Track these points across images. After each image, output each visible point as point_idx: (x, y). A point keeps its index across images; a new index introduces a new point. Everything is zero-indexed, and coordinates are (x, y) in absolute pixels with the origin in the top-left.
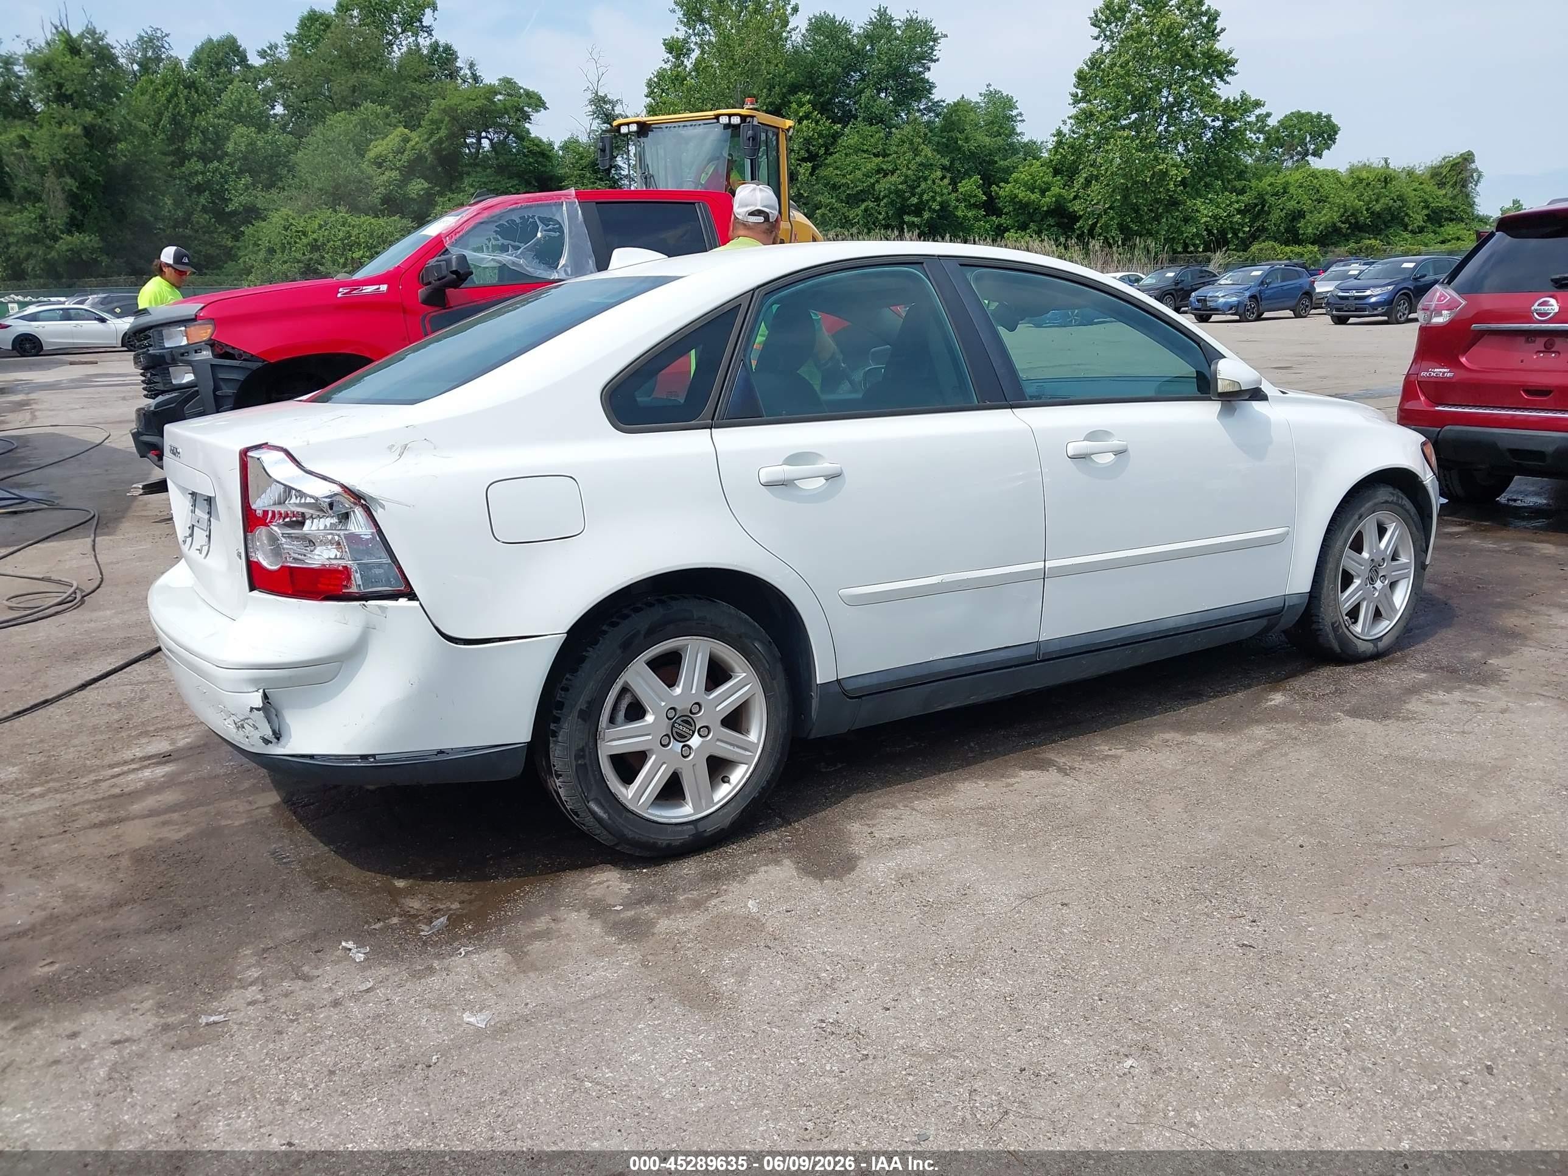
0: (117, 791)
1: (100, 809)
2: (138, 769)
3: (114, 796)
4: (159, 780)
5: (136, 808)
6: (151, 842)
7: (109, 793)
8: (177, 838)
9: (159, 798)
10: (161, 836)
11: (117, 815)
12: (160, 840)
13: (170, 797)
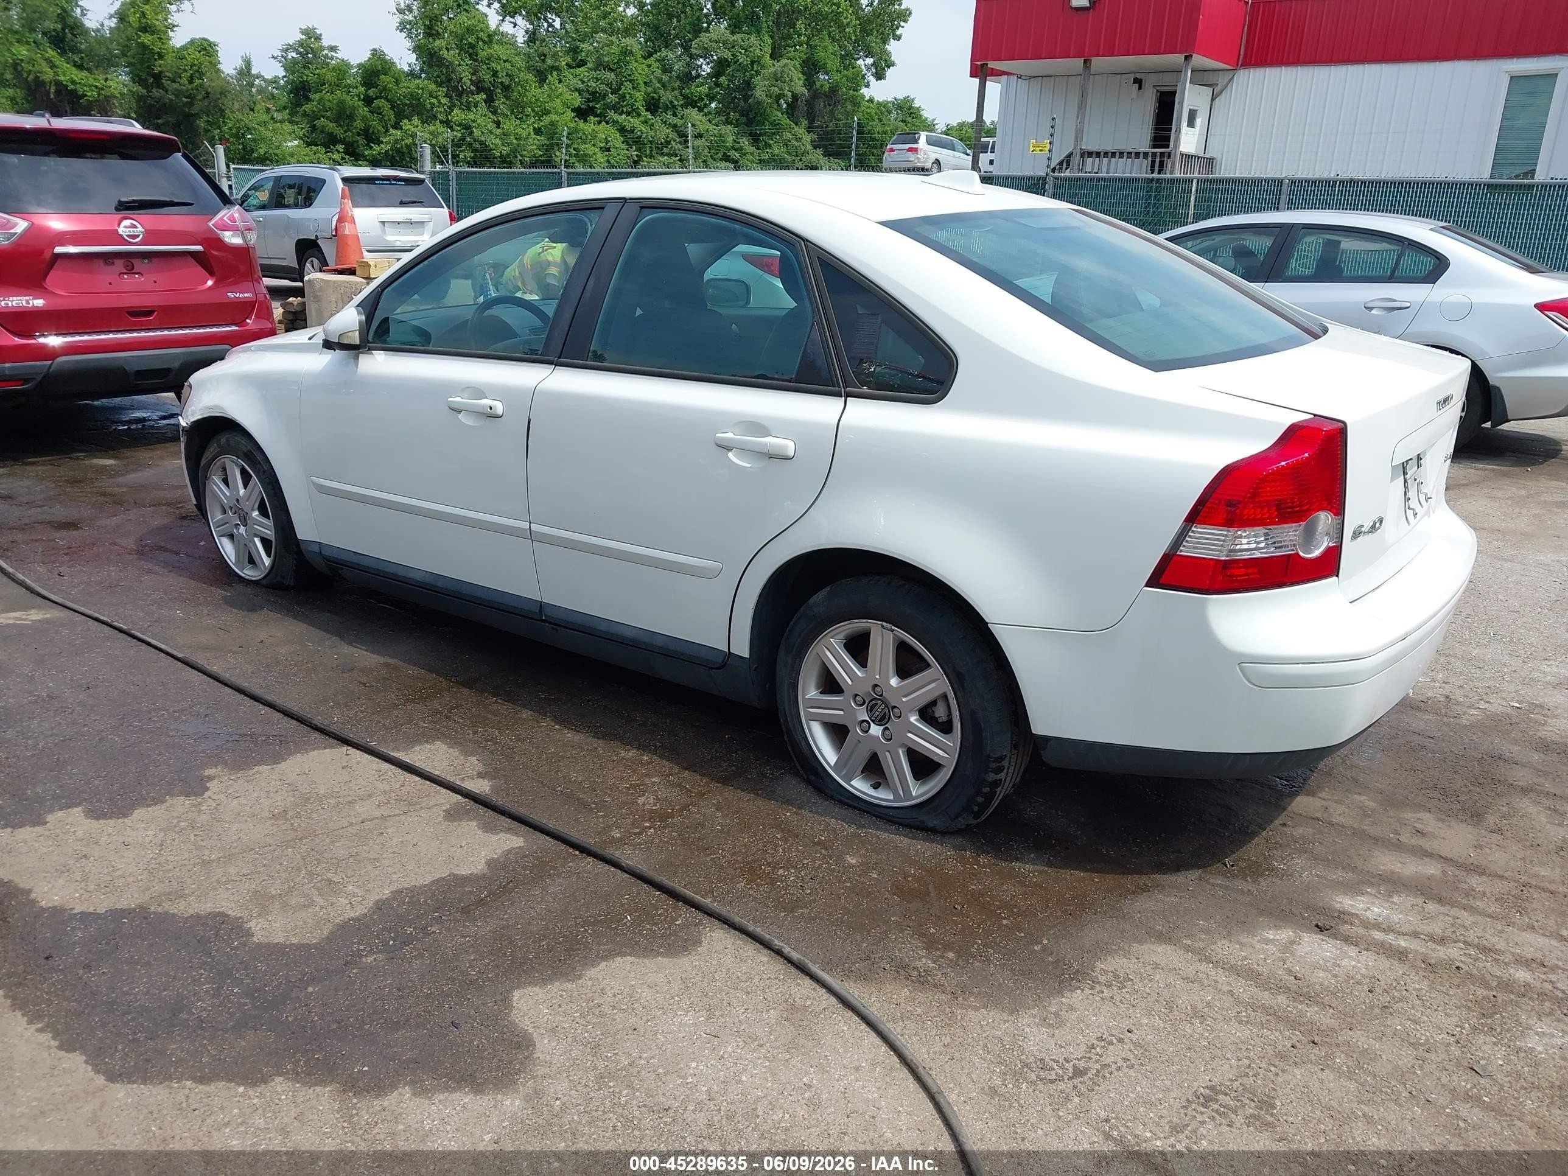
0: (1431, 907)
1: (1469, 893)
2: (1377, 926)
3: (1440, 901)
4: (1373, 892)
5: (1432, 869)
6: (1453, 823)
7: (1442, 909)
8: (1428, 814)
9: (1397, 868)
10: (1440, 825)
11: (1457, 872)
12: (1443, 821)
13: (1387, 862)
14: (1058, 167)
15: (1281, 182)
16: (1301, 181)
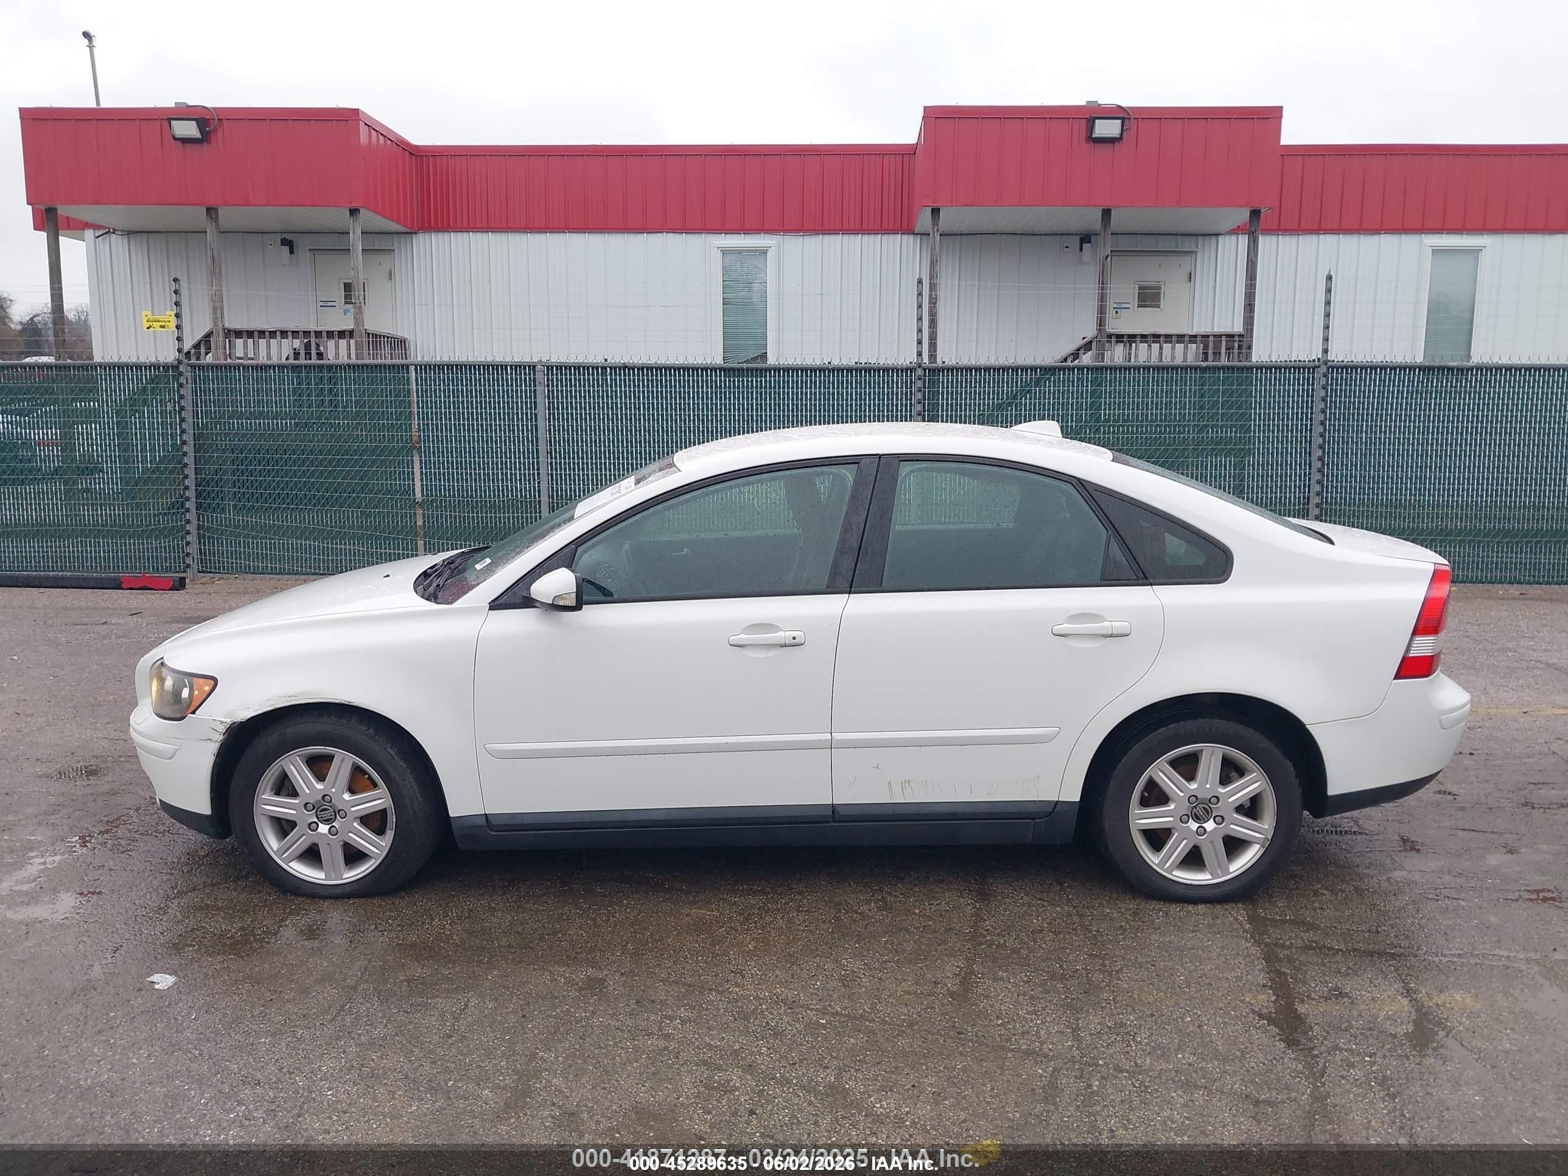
14: (193, 351)
15: (533, 367)
16: (559, 367)
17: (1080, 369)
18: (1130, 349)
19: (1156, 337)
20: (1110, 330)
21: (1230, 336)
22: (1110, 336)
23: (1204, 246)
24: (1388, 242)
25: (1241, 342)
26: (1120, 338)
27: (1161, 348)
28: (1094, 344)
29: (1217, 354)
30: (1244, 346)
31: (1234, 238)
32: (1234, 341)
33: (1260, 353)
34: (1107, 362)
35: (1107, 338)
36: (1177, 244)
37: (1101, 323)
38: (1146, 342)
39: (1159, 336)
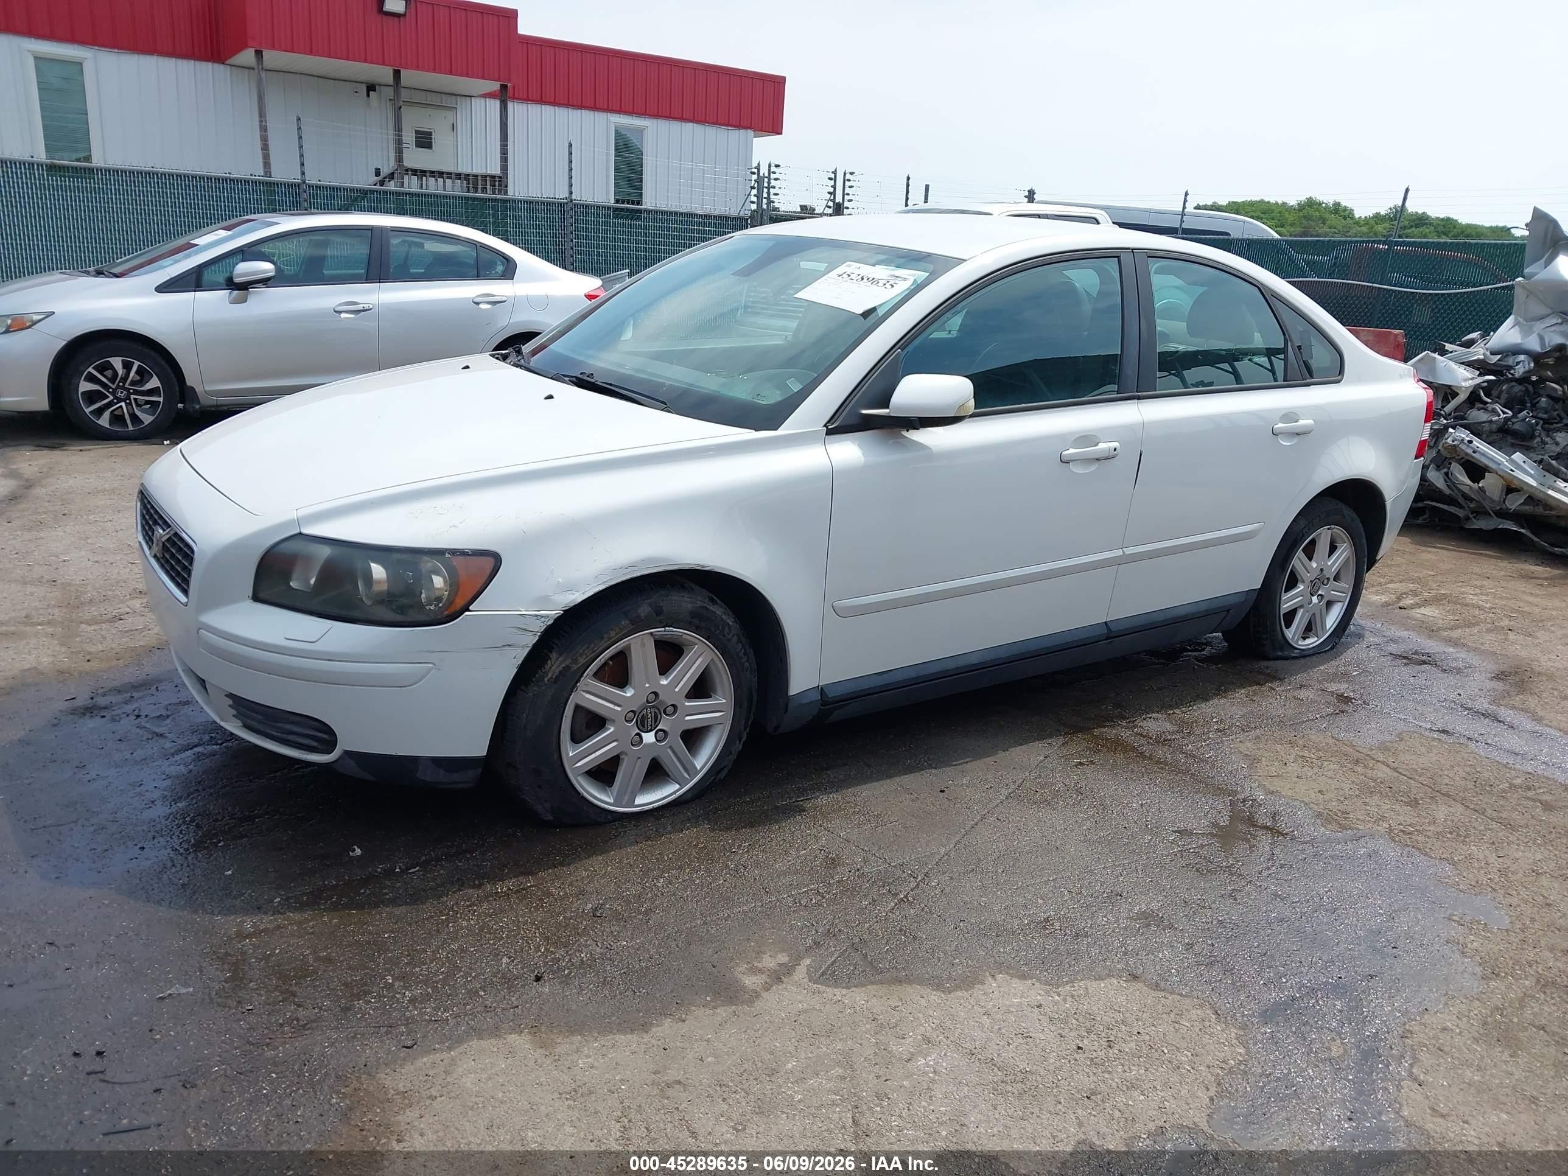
17: (385, 193)
18: (422, 181)
19: (441, 174)
20: (407, 163)
21: (493, 177)
22: (407, 170)
23: (462, 105)
24: (587, 115)
25: (499, 181)
26: (414, 172)
27: (444, 182)
28: (395, 175)
29: (484, 189)
30: (503, 185)
31: (483, 100)
32: (496, 181)
33: (517, 189)
34: (406, 189)
35: (402, 171)
36: (442, 100)
37: (399, 159)
38: (434, 177)
39: (442, 173)
